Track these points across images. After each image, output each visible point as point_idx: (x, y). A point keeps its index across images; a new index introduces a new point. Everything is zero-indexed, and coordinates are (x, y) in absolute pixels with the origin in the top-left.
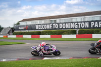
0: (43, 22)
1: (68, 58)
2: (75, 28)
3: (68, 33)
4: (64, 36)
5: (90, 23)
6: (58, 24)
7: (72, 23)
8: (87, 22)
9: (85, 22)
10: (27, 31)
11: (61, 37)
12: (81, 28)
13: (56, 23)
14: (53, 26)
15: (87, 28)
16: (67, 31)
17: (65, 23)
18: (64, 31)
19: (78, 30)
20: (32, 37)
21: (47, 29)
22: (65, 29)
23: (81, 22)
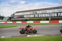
0: (29, 13)
1: (42, 36)
2: (48, 17)
3: (44, 20)
4: (41, 22)
5: (57, 13)
6: (38, 14)
7: (47, 13)
8: (56, 13)
9: (54, 13)
10: (19, 19)
11: (40, 22)
12: (52, 17)
13: (36, 14)
14: (34, 15)
15: (56, 17)
16: (43, 19)
17: (42, 14)
18: (42, 19)
19: (50, 18)
20: (22, 23)
21: (31, 18)
22: (42, 17)
23: (52, 13)
